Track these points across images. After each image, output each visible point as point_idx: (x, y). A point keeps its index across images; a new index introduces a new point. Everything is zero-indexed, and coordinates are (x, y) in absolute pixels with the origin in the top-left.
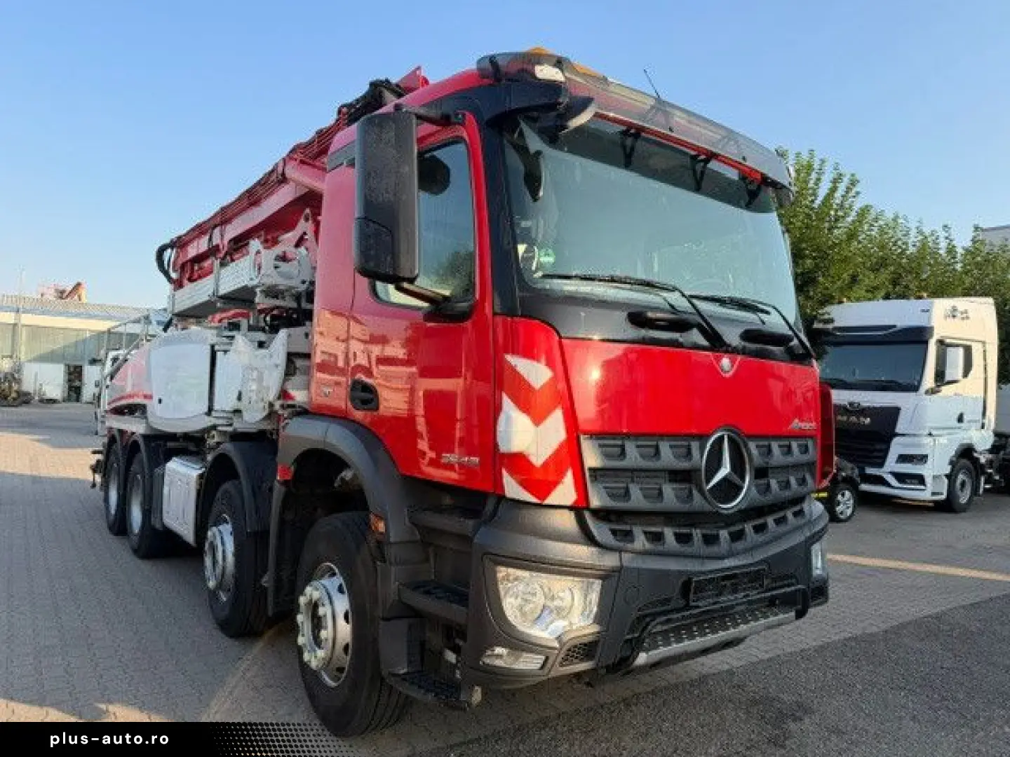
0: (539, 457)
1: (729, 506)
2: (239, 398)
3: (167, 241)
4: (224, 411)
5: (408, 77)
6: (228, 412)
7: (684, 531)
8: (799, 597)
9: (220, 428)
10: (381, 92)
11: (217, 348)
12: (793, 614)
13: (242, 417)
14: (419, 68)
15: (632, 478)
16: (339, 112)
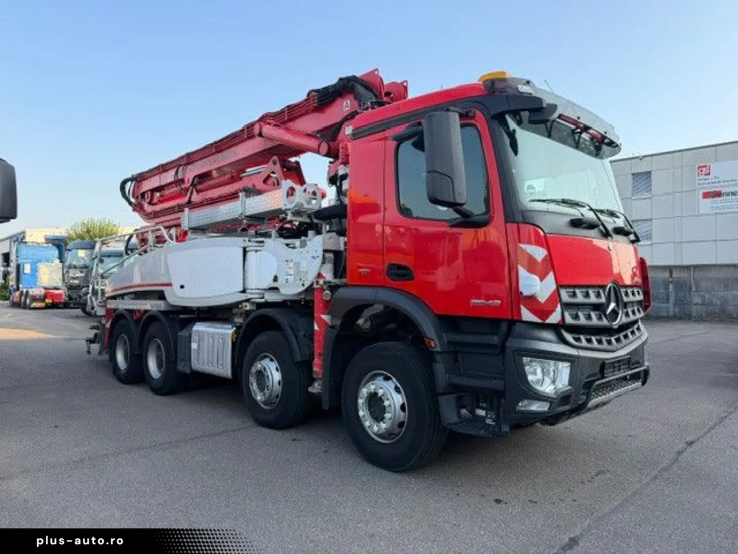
0: (543, 298)
1: (616, 323)
2: (275, 279)
3: (130, 176)
4: (258, 289)
5: (368, 75)
6: (262, 289)
7: (589, 337)
8: (642, 375)
9: (254, 300)
10: (352, 85)
11: (247, 249)
12: (640, 383)
13: (279, 292)
14: (377, 70)
15: (578, 309)
16: (308, 95)
